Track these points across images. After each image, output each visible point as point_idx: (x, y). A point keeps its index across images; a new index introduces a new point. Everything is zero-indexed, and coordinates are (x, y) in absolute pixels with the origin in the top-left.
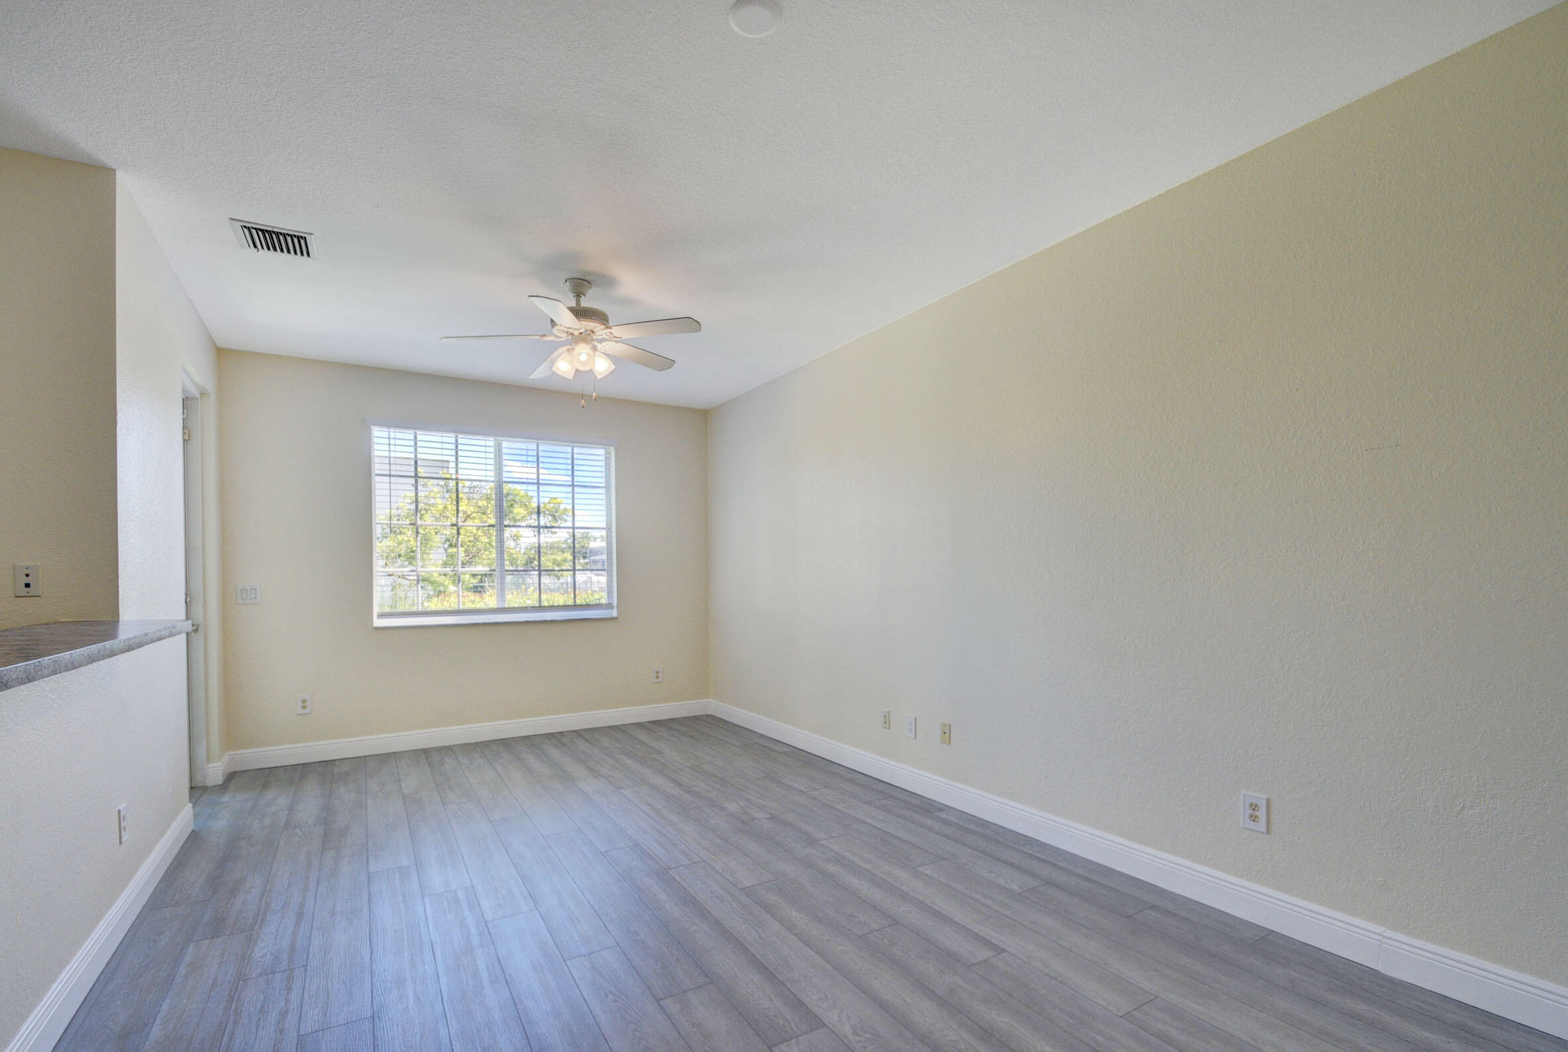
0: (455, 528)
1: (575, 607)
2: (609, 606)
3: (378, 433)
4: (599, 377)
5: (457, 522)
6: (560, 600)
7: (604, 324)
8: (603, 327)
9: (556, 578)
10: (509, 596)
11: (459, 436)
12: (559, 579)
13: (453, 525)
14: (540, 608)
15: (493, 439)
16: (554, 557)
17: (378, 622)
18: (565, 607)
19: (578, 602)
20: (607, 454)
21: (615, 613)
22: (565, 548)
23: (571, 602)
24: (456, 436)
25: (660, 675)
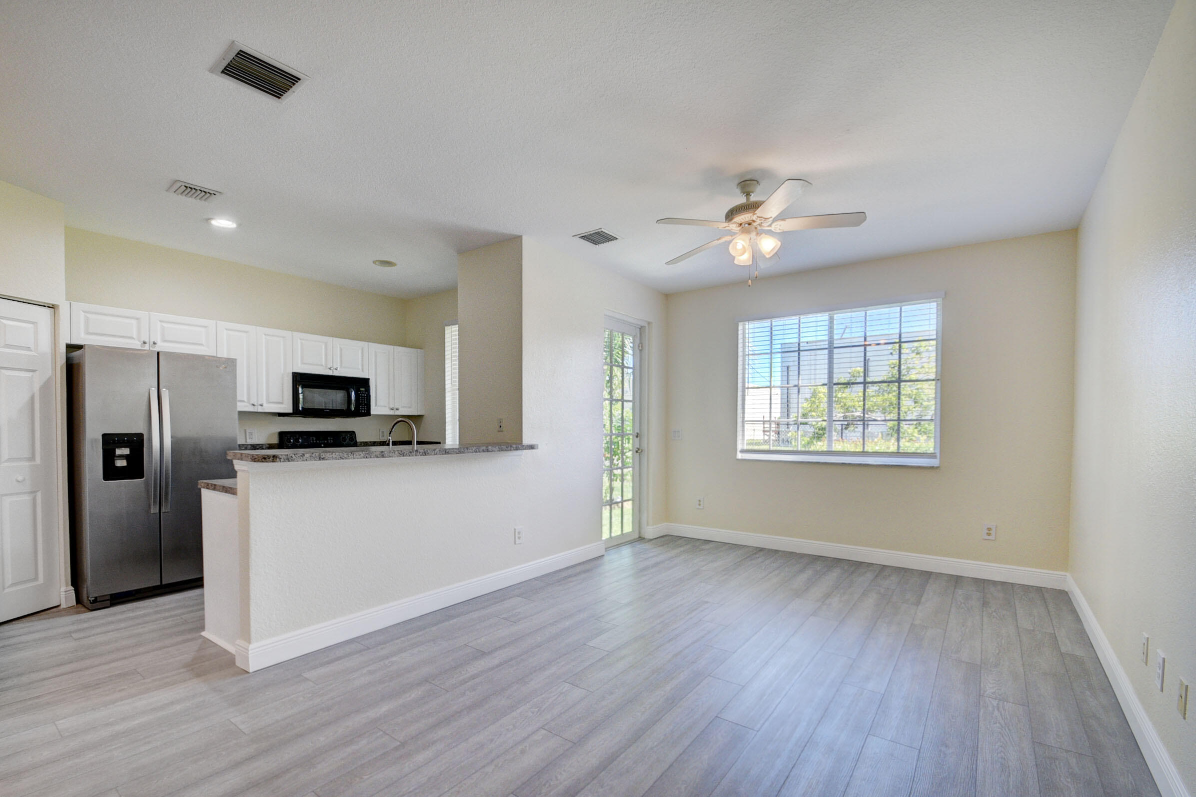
0: (797, 388)
1: (898, 454)
2: (933, 455)
5: (798, 383)
11: (801, 317)
13: (795, 386)
15: (827, 314)
17: (740, 456)
21: (937, 463)
24: (800, 318)
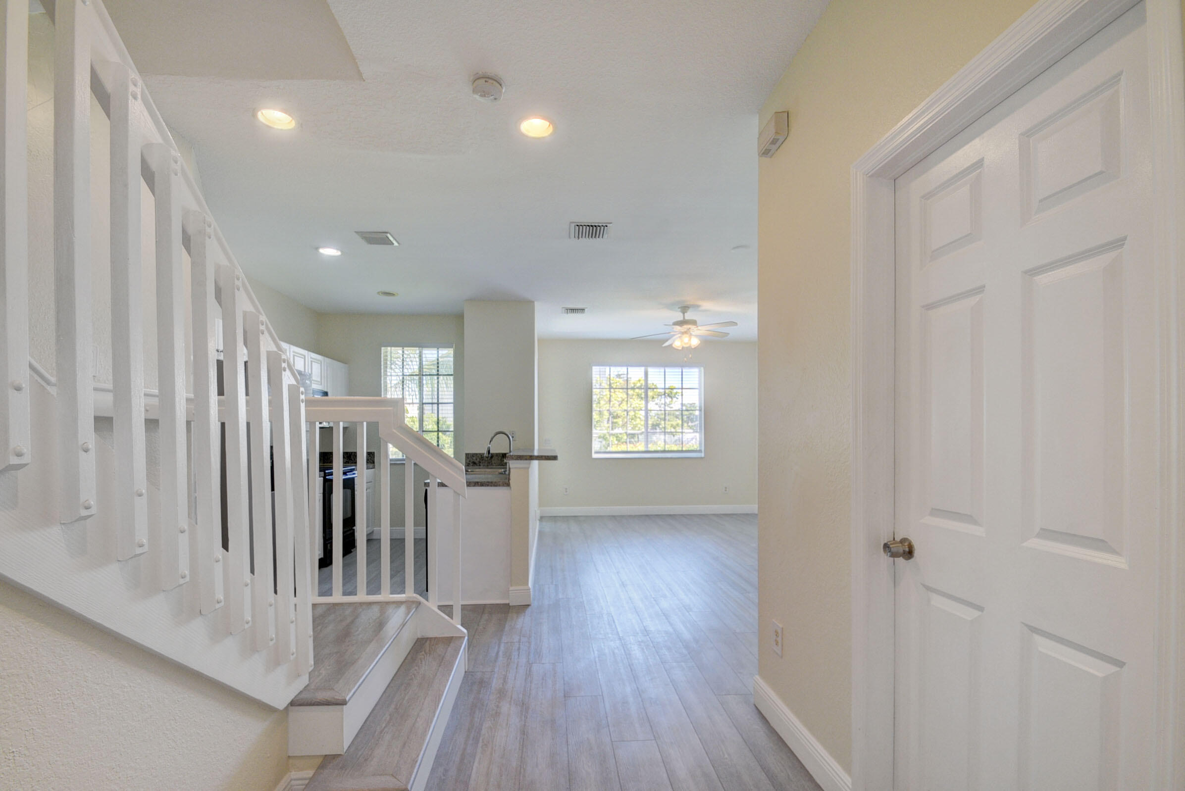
1: (682, 451)
2: (700, 451)
3: (595, 370)
4: (693, 347)
6: (675, 448)
7: (695, 325)
8: (695, 326)
9: (672, 436)
10: (649, 446)
11: (629, 368)
12: (674, 436)
14: (664, 451)
16: (672, 423)
17: (595, 456)
18: (678, 451)
19: (684, 449)
20: (700, 371)
21: (703, 455)
22: (678, 415)
23: (680, 449)
25: (727, 489)
